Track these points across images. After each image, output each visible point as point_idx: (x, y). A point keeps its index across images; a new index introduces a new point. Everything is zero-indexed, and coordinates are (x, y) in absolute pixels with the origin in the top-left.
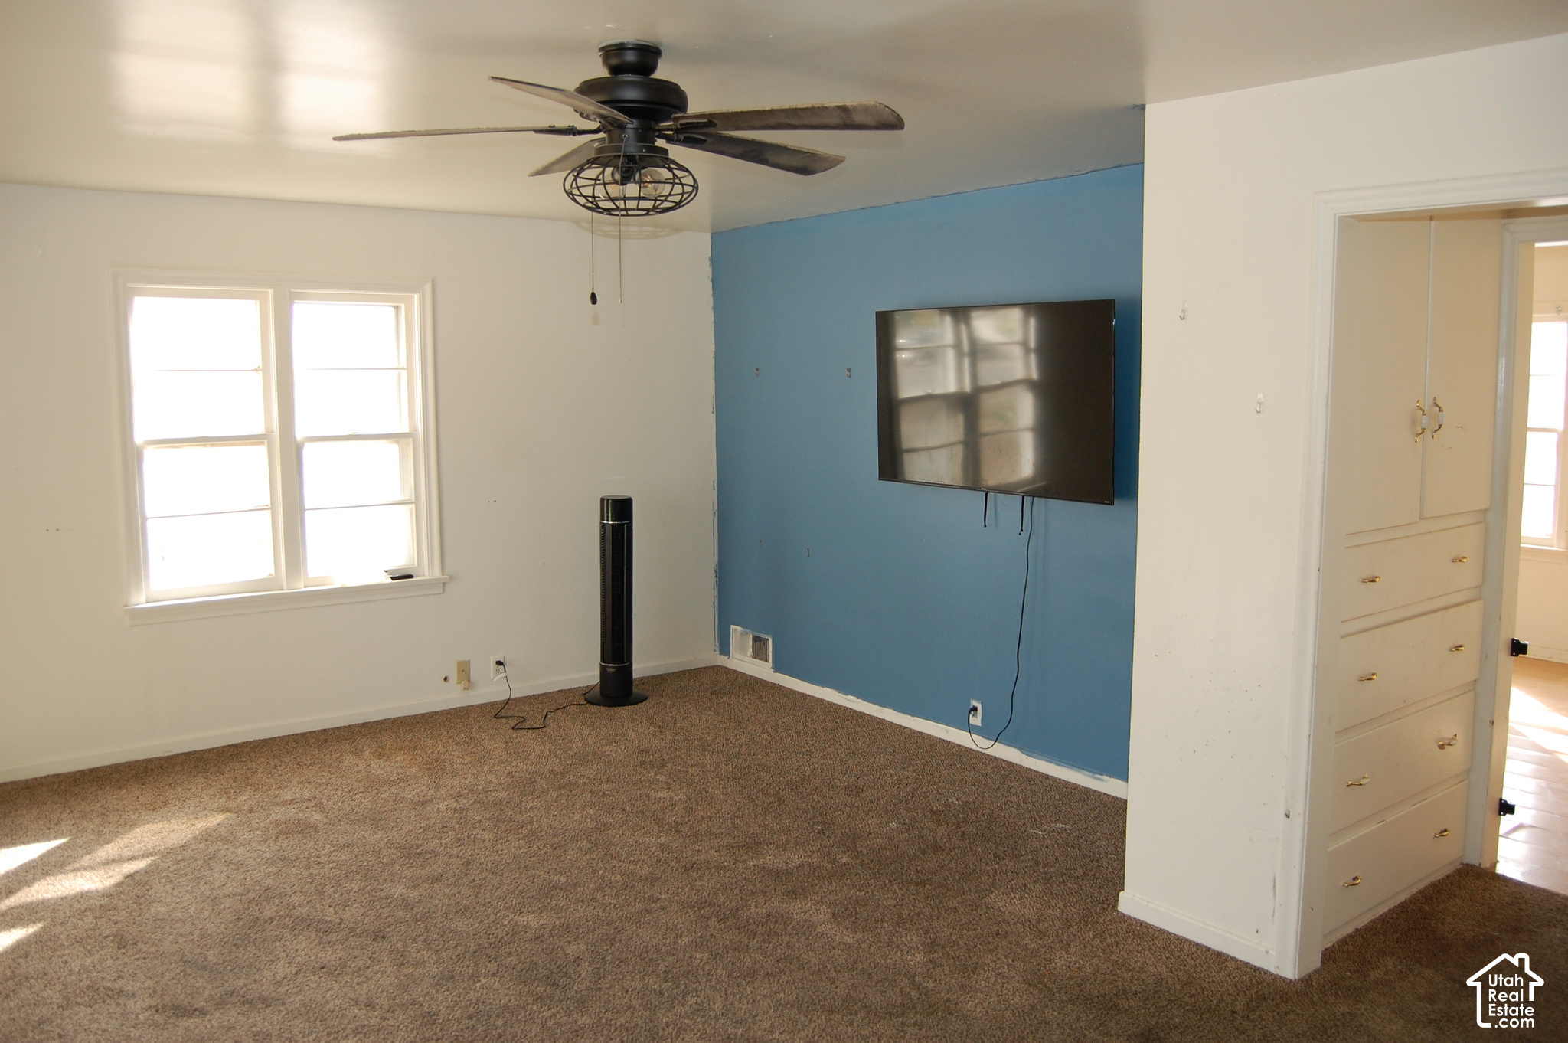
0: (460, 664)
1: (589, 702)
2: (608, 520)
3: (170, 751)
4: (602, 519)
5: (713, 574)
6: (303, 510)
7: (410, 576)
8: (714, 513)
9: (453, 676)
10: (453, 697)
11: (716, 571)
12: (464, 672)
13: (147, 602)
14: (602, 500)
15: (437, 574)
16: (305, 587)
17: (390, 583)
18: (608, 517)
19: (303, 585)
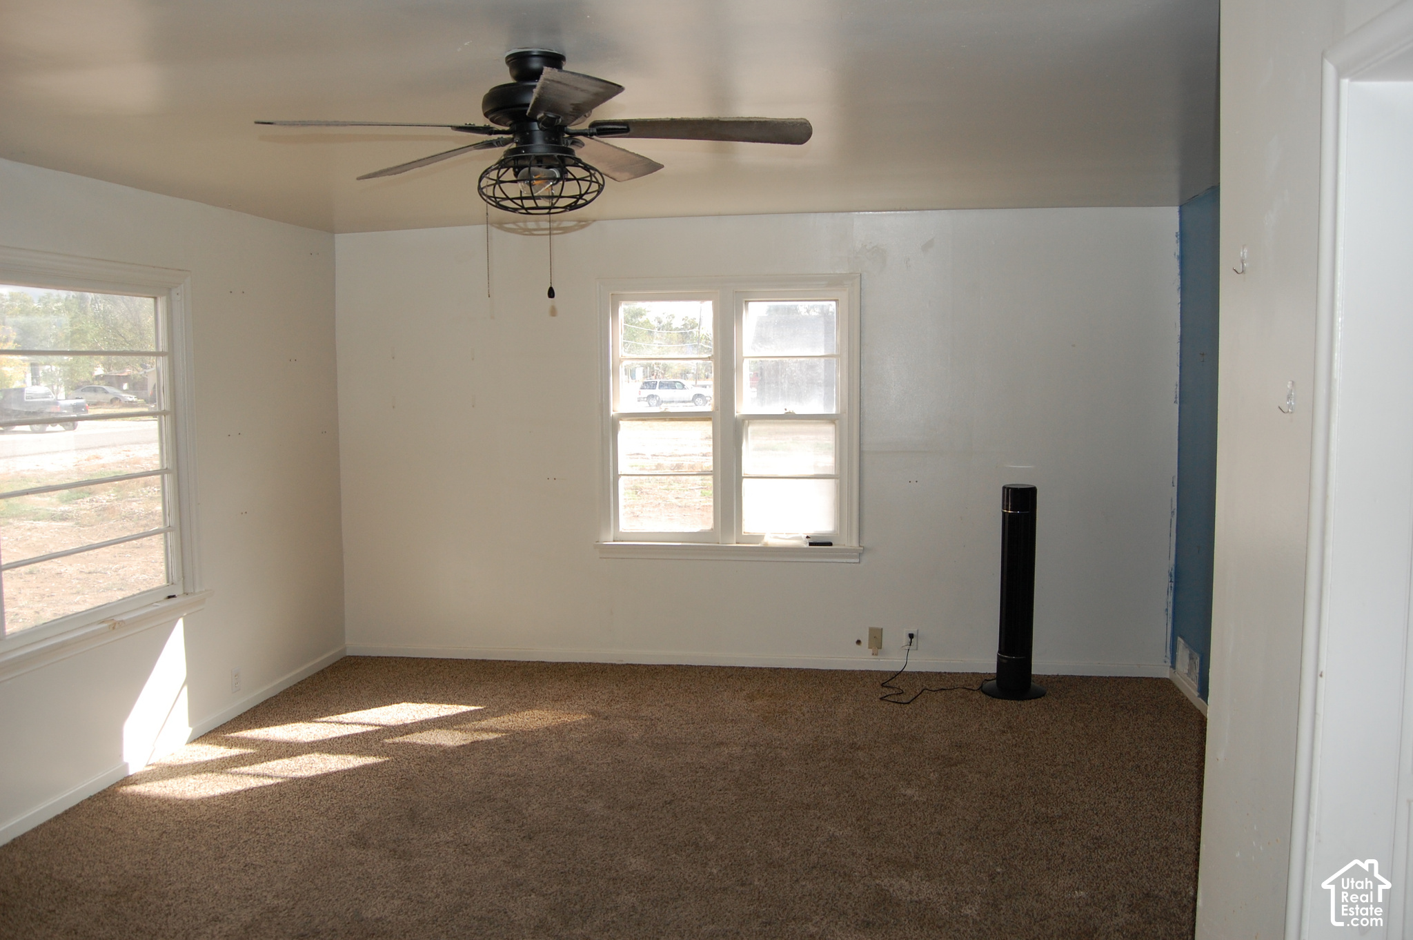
0: (871, 630)
1: (981, 689)
2: (1008, 510)
3: (622, 661)
4: (1003, 508)
5: (1167, 579)
6: (740, 478)
7: (830, 544)
8: (1173, 512)
9: (865, 641)
10: (863, 660)
11: (1171, 575)
12: (876, 639)
13: (614, 541)
14: (1004, 488)
15: (855, 544)
16: (737, 543)
17: (807, 548)
18: (1008, 506)
19: (735, 542)
